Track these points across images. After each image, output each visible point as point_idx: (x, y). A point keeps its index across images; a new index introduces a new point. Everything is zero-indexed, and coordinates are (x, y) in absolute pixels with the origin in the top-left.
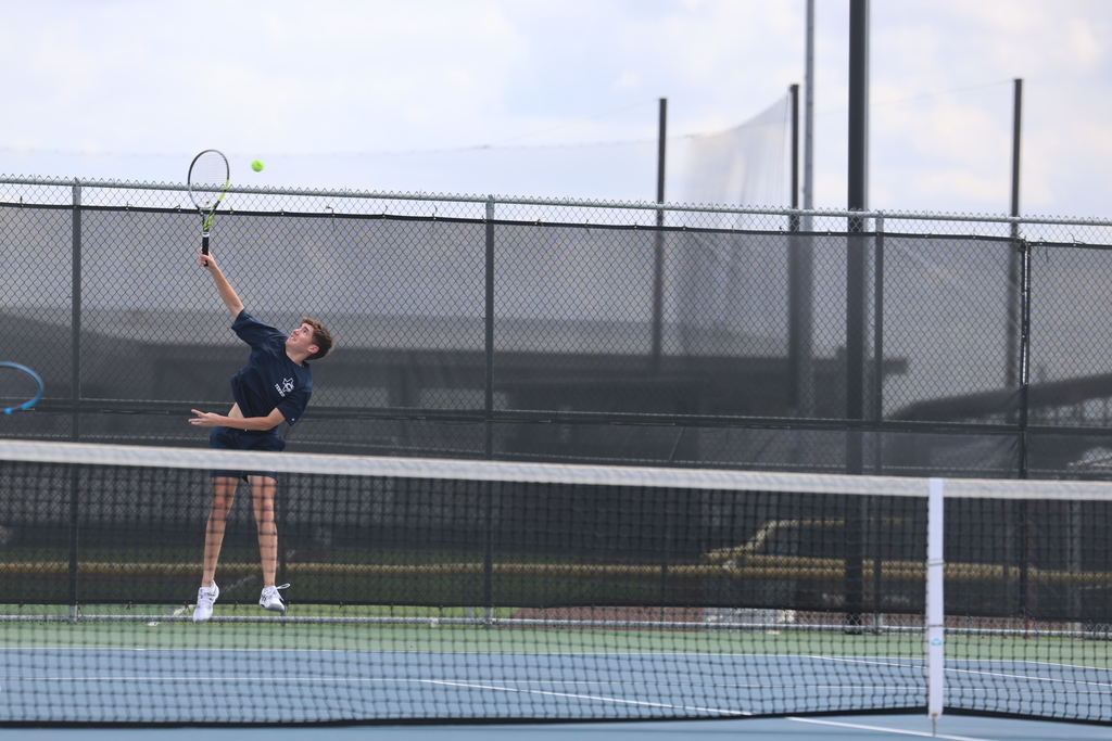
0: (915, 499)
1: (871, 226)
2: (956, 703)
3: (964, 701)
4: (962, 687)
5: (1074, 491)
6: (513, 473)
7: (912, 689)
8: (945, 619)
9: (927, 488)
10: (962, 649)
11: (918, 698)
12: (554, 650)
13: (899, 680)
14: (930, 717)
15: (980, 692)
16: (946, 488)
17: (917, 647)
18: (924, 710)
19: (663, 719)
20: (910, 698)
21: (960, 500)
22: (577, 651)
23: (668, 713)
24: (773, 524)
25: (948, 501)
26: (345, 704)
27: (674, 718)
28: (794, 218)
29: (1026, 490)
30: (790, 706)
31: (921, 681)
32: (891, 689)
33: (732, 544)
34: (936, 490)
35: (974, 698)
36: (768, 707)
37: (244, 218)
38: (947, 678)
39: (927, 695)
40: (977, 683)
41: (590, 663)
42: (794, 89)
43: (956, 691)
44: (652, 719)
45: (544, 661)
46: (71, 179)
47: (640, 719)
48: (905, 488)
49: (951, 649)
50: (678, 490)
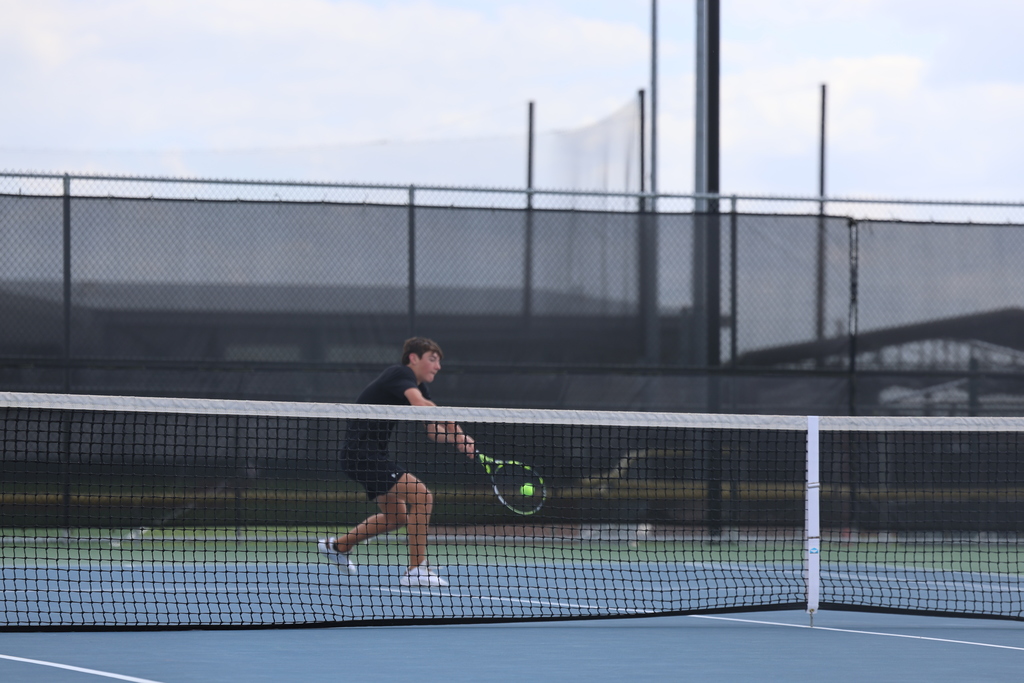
0: (796, 432)
1: (725, 206)
2: (829, 599)
3: (835, 597)
4: (834, 587)
5: (925, 425)
6: (463, 416)
7: (794, 589)
8: (821, 532)
9: (807, 424)
10: (834, 555)
11: (798, 596)
12: (502, 562)
13: (784, 582)
14: (808, 612)
15: (849, 590)
16: (820, 423)
17: (797, 555)
18: (803, 605)
19: (590, 617)
20: (792, 596)
21: (832, 433)
22: (521, 562)
23: (594, 613)
24: (633, 454)
25: (822, 434)
26: (328, 609)
27: (599, 617)
28: (642, 200)
29: (887, 424)
30: (694, 605)
31: (801, 582)
32: (777, 590)
33: (601, 471)
34: (813, 425)
35: (844, 595)
36: (676, 606)
37: (206, 205)
38: (821, 579)
39: (805, 594)
40: (846, 583)
41: (531, 572)
42: (642, 93)
43: (829, 590)
44: (581, 617)
45: (492, 571)
46: (62, 173)
47: (571, 618)
48: (787, 424)
49: (825, 555)
50: (601, 428)
